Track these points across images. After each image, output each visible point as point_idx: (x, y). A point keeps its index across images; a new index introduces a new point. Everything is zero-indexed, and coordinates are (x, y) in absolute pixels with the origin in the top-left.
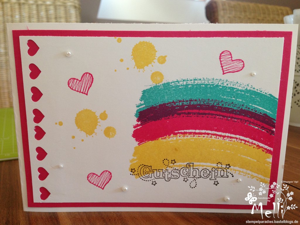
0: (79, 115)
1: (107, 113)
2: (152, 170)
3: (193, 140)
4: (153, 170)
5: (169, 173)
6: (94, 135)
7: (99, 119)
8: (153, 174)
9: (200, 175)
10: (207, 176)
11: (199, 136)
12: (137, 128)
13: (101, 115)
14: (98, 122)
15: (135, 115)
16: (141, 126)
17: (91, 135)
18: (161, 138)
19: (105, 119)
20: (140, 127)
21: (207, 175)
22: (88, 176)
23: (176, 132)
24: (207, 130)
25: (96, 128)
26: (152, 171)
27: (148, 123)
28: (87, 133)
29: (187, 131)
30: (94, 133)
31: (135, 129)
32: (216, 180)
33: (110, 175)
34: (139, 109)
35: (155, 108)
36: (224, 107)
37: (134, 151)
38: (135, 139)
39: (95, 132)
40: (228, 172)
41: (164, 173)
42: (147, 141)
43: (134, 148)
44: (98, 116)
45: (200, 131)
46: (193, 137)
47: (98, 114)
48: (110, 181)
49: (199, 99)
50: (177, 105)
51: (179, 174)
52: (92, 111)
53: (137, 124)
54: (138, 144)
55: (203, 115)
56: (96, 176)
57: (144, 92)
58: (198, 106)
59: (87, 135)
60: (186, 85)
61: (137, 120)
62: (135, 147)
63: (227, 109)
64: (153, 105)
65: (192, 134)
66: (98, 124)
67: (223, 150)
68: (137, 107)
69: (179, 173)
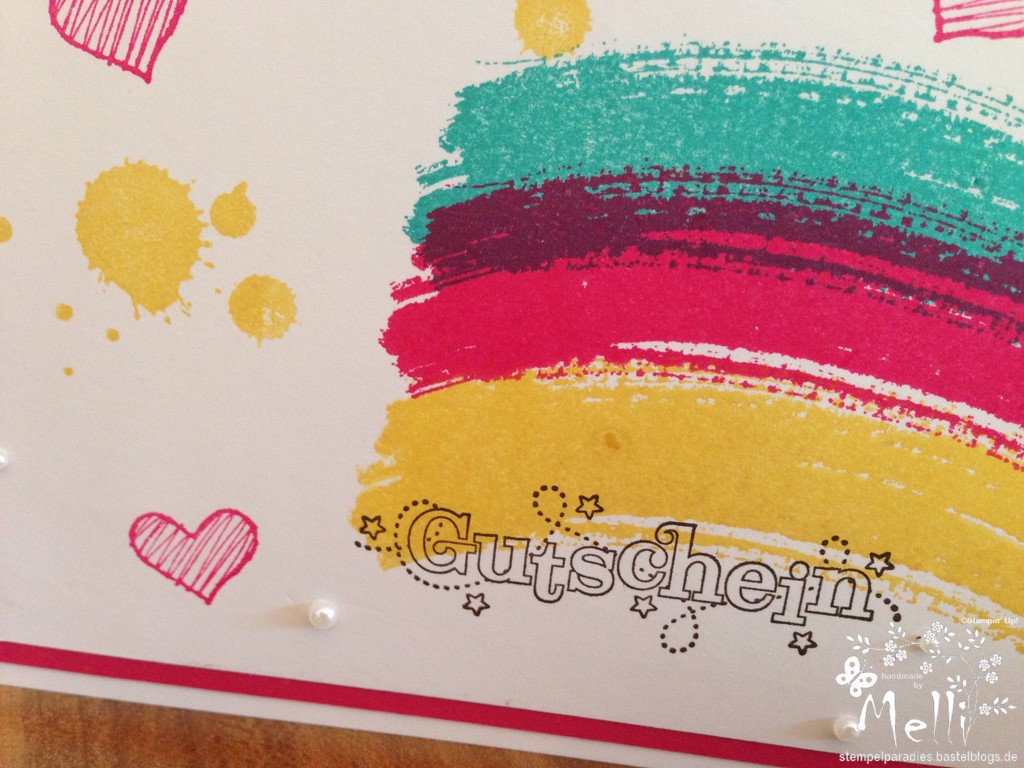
0: (98, 191)
1: (250, 195)
2: (471, 535)
3: (712, 401)
4: (478, 539)
5: (560, 562)
6: (174, 310)
7: (206, 225)
8: (473, 559)
9: (721, 591)
10: (757, 601)
11: (745, 385)
12: (412, 301)
13: (217, 205)
14: (200, 244)
15: (406, 224)
16: (435, 294)
17: (159, 313)
18: (536, 370)
19: (241, 234)
20: (429, 296)
21: (763, 594)
22: (135, 526)
23: (622, 346)
24: (794, 354)
25: (191, 277)
26: (470, 541)
27: (473, 277)
28: (136, 301)
29: (687, 348)
30: (178, 301)
31: (403, 304)
32: (804, 625)
33: (251, 537)
34: (433, 194)
35: (523, 196)
36: (913, 234)
37: (386, 422)
38: (394, 359)
39: (181, 299)
40: (873, 596)
41: (535, 559)
42: (460, 379)
43: (389, 408)
44: (202, 212)
45: (758, 354)
46: (713, 386)
47: (203, 200)
48: (249, 566)
49: (778, 175)
50: (648, 196)
51: (611, 571)
52: (172, 175)
53: (413, 276)
54: (412, 389)
55: (788, 266)
56: (176, 532)
57: (470, 97)
58: (762, 215)
59: (140, 307)
60: (712, 79)
61: (413, 257)
62: (390, 402)
63: (928, 249)
64: (511, 183)
65: (712, 367)
66: (202, 252)
67: (865, 476)
68: (421, 180)
69: (615, 571)
